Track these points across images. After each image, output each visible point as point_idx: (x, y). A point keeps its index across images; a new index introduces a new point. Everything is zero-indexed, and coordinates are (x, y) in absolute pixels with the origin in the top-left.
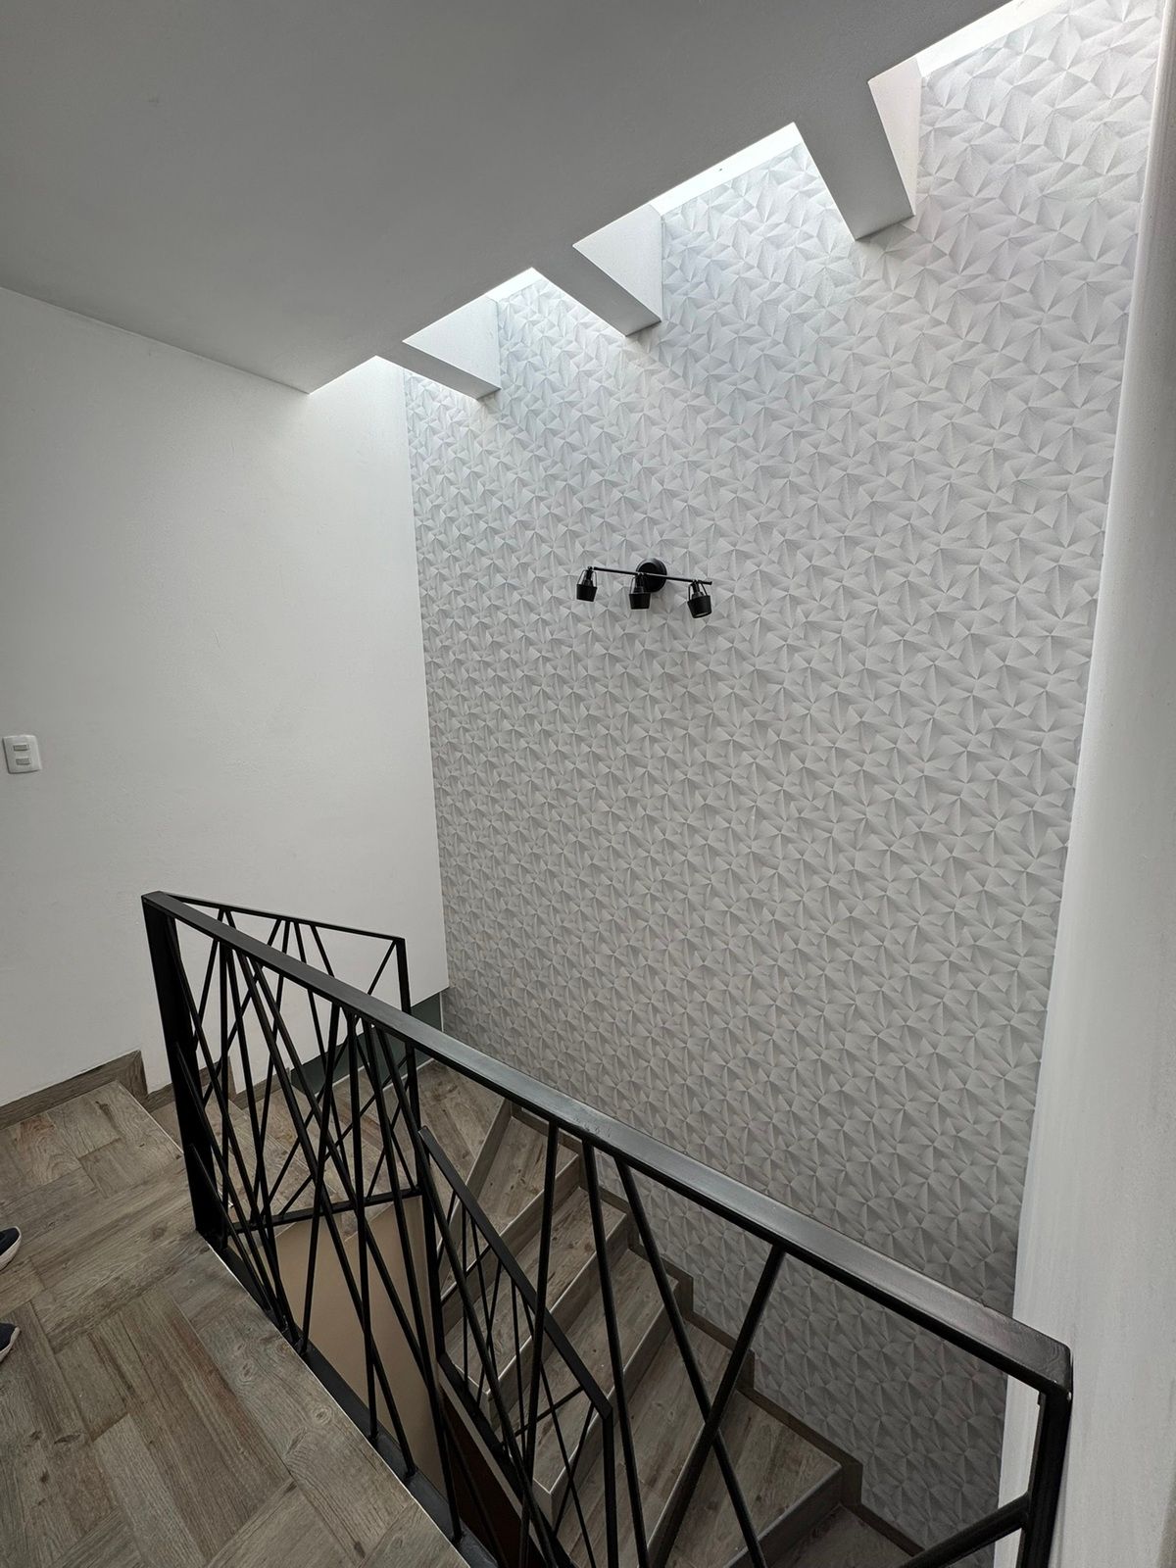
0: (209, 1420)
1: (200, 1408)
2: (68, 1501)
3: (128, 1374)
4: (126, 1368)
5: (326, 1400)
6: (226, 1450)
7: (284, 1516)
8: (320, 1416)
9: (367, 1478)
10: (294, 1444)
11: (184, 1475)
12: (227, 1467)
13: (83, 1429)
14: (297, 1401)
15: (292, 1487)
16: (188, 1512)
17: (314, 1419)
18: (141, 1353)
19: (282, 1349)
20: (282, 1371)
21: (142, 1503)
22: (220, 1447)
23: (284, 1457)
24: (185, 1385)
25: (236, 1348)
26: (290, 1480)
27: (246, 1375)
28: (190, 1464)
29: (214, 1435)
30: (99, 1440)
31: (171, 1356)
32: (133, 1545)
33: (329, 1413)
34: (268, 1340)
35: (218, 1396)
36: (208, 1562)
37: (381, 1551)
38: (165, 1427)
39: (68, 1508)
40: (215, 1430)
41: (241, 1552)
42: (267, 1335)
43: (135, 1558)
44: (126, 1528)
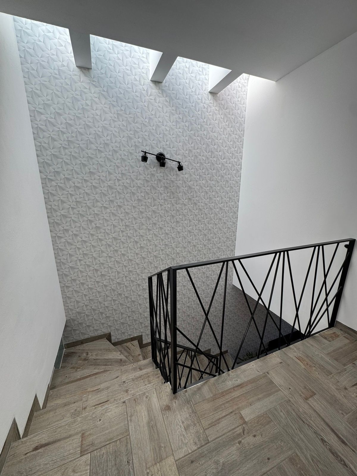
0: (248, 390)
1: (244, 392)
2: (263, 427)
3: (226, 414)
4: (224, 414)
5: (250, 364)
6: (256, 386)
7: (274, 375)
8: (253, 366)
9: (268, 359)
10: (259, 372)
11: (260, 396)
12: (261, 386)
13: (242, 426)
14: (248, 370)
15: (268, 373)
16: (269, 395)
17: (254, 367)
18: (221, 410)
19: (233, 372)
20: (239, 372)
21: (266, 406)
22: (256, 387)
23: (261, 374)
24: (236, 396)
25: (228, 383)
26: (266, 373)
27: (237, 381)
28: (258, 394)
29: (252, 389)
30: (246, 420)
31: (225, 400)
32: (276, 408)
33: (253, 364)
34: (229, 375)
35: (241, 388)
36: (281, 390)
37: (282, 359)
38: (246, 402)
39: (265, 426)
40: (251, 388)
41: (279, 383)
42: (227, 375)
43: (279, 407)
44: (272, 409)
